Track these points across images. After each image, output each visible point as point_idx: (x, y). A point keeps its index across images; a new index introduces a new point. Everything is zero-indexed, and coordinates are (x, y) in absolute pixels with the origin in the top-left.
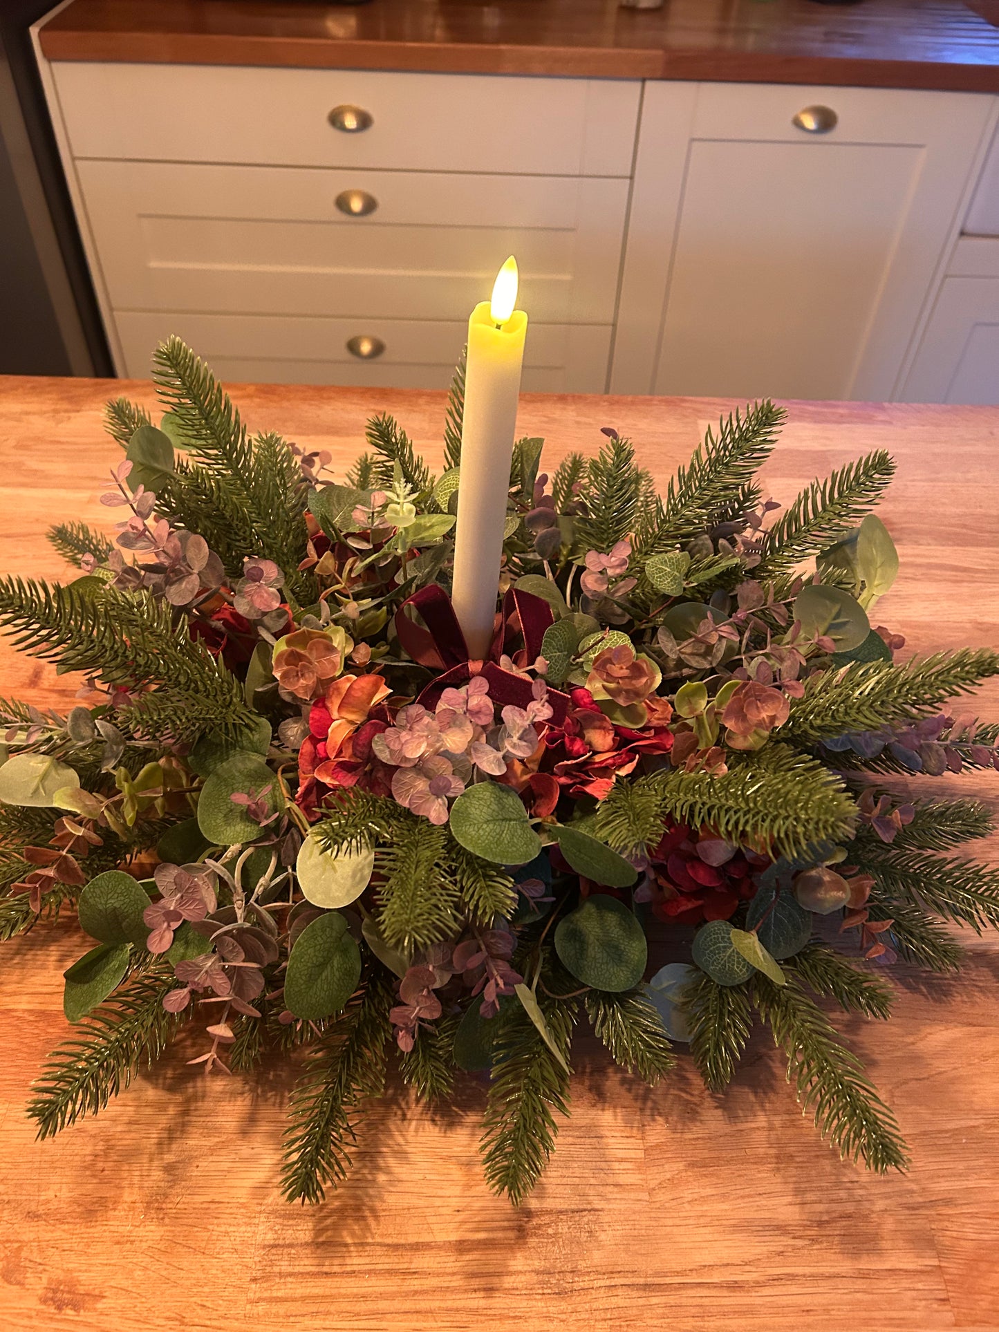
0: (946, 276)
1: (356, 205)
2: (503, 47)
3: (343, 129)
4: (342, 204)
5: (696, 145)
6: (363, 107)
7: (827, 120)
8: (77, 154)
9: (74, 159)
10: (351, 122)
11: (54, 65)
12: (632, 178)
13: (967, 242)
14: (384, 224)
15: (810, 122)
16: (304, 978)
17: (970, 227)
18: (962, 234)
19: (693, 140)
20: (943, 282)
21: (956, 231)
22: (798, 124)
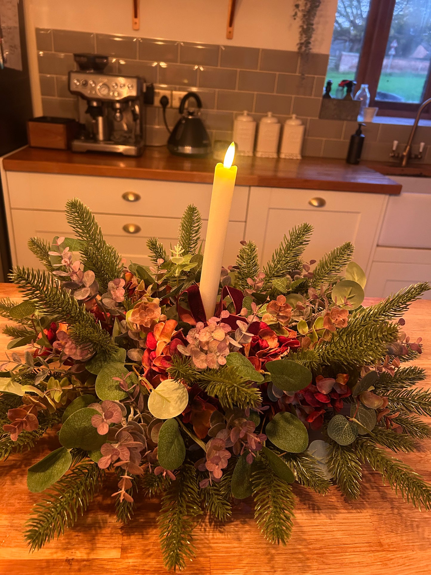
0: (373, 261)
1: (132, 229)
2: (195, 173)
3: (128, 200)
4: (126, 229)
5: (271, 210)
6: (137, 192)
7: (322, 203)
8: (12, 207)
9: (11, 209)
10: (131, 198)
11: (8, 173)
12: (246, 222)
13: (380, 249)
14: (142, 237)
15: (315, 203)
16: (165, 447)
17: (380, 243)
18: (378, 246)
19: (270, 209)
20: (372, 263)
21: (375, 244)
22: (310, 204)
